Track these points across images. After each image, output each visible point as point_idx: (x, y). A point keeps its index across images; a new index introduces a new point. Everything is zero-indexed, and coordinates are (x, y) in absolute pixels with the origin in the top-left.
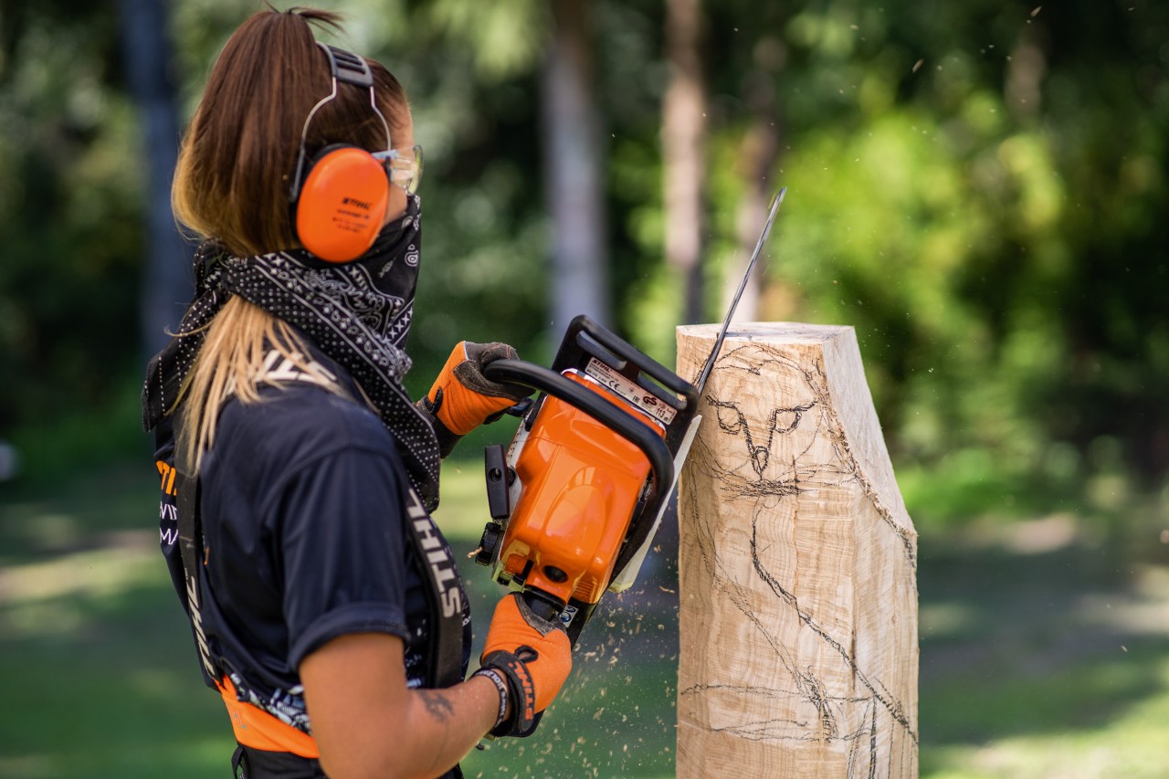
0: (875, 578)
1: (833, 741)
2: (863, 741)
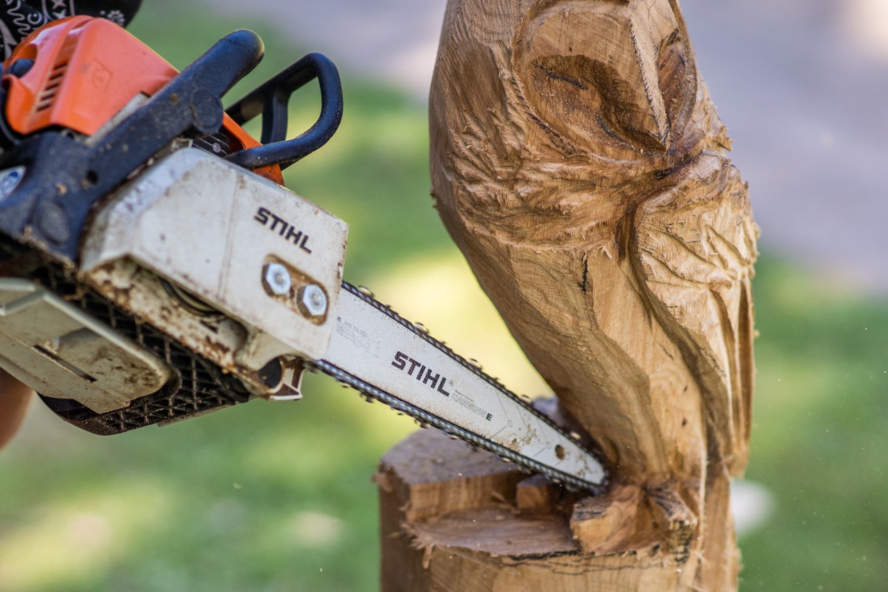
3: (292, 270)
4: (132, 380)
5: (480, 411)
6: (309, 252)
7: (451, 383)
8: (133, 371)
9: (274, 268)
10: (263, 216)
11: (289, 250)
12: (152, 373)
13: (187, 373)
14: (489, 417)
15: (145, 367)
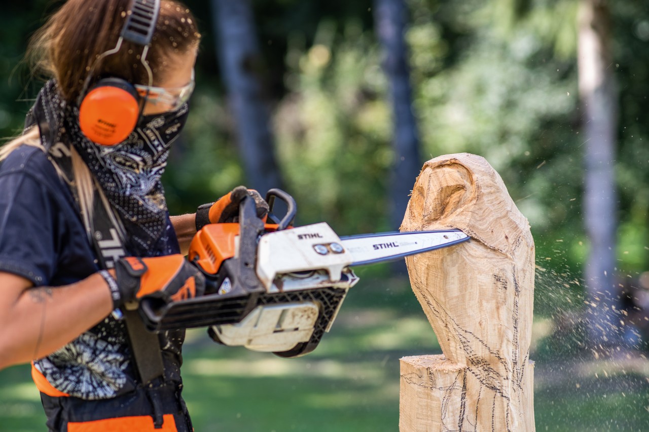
0: (463, 296)
1: (434, 389)
2: (455, 394)
3: (324, 245)
4: (309, 317)
5: (413, 243)
6: (321, 237)
7: (396, 242)
8: (306, 313)
9: (316, 248)
10: (300, 237)
11: (316, 240)
12: (312, 309)
13: (322, 299)
14: (416, 243)
15: (309, 309)
